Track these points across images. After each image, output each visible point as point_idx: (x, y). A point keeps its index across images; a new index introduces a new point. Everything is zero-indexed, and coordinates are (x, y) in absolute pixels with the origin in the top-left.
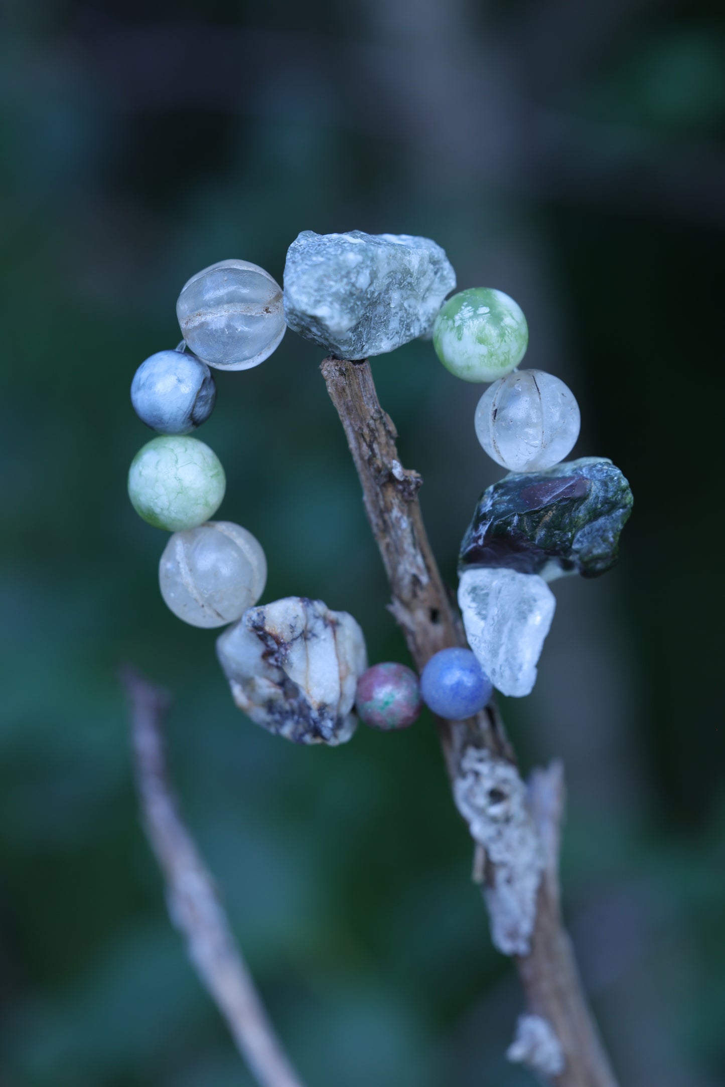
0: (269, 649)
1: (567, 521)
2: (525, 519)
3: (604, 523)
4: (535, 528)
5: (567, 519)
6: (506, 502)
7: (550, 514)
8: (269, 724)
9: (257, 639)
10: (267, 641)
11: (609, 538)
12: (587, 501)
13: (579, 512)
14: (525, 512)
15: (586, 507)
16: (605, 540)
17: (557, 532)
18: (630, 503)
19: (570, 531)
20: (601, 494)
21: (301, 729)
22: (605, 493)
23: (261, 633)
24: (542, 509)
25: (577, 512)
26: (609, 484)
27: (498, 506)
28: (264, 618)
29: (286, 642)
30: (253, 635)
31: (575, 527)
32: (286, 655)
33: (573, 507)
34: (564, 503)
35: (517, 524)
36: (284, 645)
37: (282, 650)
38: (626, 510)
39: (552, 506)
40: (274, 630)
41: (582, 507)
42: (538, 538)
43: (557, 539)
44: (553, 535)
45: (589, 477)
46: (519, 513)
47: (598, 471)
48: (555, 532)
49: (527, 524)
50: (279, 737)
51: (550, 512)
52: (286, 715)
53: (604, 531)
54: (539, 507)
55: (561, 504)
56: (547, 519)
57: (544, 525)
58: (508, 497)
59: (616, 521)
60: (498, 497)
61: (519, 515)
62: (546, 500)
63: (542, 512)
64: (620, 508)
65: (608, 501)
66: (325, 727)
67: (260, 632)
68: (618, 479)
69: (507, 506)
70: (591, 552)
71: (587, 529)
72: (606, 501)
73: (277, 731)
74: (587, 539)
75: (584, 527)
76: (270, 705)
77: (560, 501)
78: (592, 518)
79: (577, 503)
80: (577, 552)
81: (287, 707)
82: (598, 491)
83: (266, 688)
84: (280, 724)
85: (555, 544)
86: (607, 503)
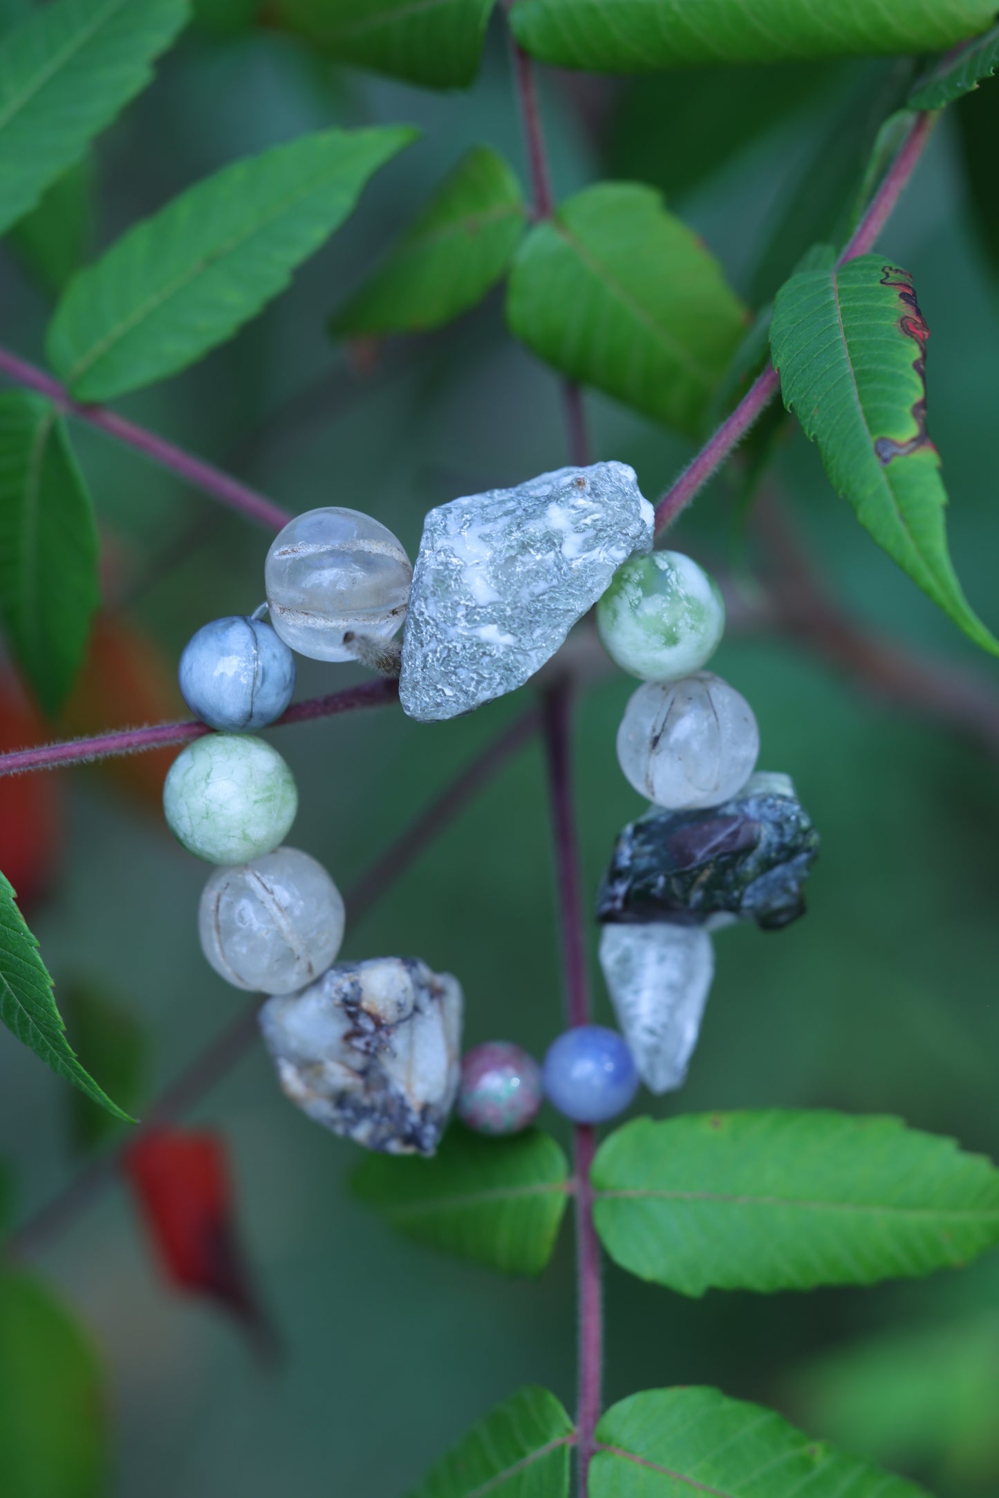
0: (358, 1029)
1: (731, 878)
2: (674, 880)
3: (783, 872)
4: (688, 889)
5: (730, 876)
6: (648, 855)
7: (707, 872)
8: (334, 1122)
9: (344, 1017)
10: (359, 1019)
11: (791, 887)
12: (756, 851)
13: (747, 865)
14: (673, 871)
15: (756, 857)
16: (786, 890)
17: (718, 892)
18: (816, 844)
19: (737, 888)
20: (776, 839)
21: (384, 1133)
22: (780, 838)
23: (352, 1009)
24: (695, 868)
25: (743, 866)
26: (785, 825)
28: (361, 990)
29: (390, 1024)
30: (340, 1012)
31: (742, 883)
32: (387, 1041)
33: (737, 861)
34: (723, 859)
35: (664, 886)
36: (385, 1028)
37: (382, 1034)
38: (810, 855)
39: (708, 862)
40: (375, 1006)
41: (750, 859)
42: (694, 899)
45: (757, 818)
46: (665, 872)
48: (716, 892)
49: (676, 886)
50: (348, 1141)
51: (707, 870)
52: (362, 1112)
53: (784, 881)
54: (691, 865)
55: (719, 860)
56: (703, 878)
57: (700, 885)
58: (651, 847)
59: (798, 868)
60: (638, 844)
61: (666, 875)
62: (700, 854)
63: (695, 872)
64: (802, 853)
65: (785, 847)
69: (650, 861)
70: (769, 906)
71: (760, 881)
72: (782, 847)
73: (347, 1132)
74: (761, 892)
75: (755, 881)
76: (341, 1099)
77: (718, 856)
78: (766, 869)
79: (742, 855)
80: (750, 905)
81: (366, 1101)
82: (770, 836)
83: (339, 1076)
84: (354, 1123)
85: (719, 902)
86: (783, 850)
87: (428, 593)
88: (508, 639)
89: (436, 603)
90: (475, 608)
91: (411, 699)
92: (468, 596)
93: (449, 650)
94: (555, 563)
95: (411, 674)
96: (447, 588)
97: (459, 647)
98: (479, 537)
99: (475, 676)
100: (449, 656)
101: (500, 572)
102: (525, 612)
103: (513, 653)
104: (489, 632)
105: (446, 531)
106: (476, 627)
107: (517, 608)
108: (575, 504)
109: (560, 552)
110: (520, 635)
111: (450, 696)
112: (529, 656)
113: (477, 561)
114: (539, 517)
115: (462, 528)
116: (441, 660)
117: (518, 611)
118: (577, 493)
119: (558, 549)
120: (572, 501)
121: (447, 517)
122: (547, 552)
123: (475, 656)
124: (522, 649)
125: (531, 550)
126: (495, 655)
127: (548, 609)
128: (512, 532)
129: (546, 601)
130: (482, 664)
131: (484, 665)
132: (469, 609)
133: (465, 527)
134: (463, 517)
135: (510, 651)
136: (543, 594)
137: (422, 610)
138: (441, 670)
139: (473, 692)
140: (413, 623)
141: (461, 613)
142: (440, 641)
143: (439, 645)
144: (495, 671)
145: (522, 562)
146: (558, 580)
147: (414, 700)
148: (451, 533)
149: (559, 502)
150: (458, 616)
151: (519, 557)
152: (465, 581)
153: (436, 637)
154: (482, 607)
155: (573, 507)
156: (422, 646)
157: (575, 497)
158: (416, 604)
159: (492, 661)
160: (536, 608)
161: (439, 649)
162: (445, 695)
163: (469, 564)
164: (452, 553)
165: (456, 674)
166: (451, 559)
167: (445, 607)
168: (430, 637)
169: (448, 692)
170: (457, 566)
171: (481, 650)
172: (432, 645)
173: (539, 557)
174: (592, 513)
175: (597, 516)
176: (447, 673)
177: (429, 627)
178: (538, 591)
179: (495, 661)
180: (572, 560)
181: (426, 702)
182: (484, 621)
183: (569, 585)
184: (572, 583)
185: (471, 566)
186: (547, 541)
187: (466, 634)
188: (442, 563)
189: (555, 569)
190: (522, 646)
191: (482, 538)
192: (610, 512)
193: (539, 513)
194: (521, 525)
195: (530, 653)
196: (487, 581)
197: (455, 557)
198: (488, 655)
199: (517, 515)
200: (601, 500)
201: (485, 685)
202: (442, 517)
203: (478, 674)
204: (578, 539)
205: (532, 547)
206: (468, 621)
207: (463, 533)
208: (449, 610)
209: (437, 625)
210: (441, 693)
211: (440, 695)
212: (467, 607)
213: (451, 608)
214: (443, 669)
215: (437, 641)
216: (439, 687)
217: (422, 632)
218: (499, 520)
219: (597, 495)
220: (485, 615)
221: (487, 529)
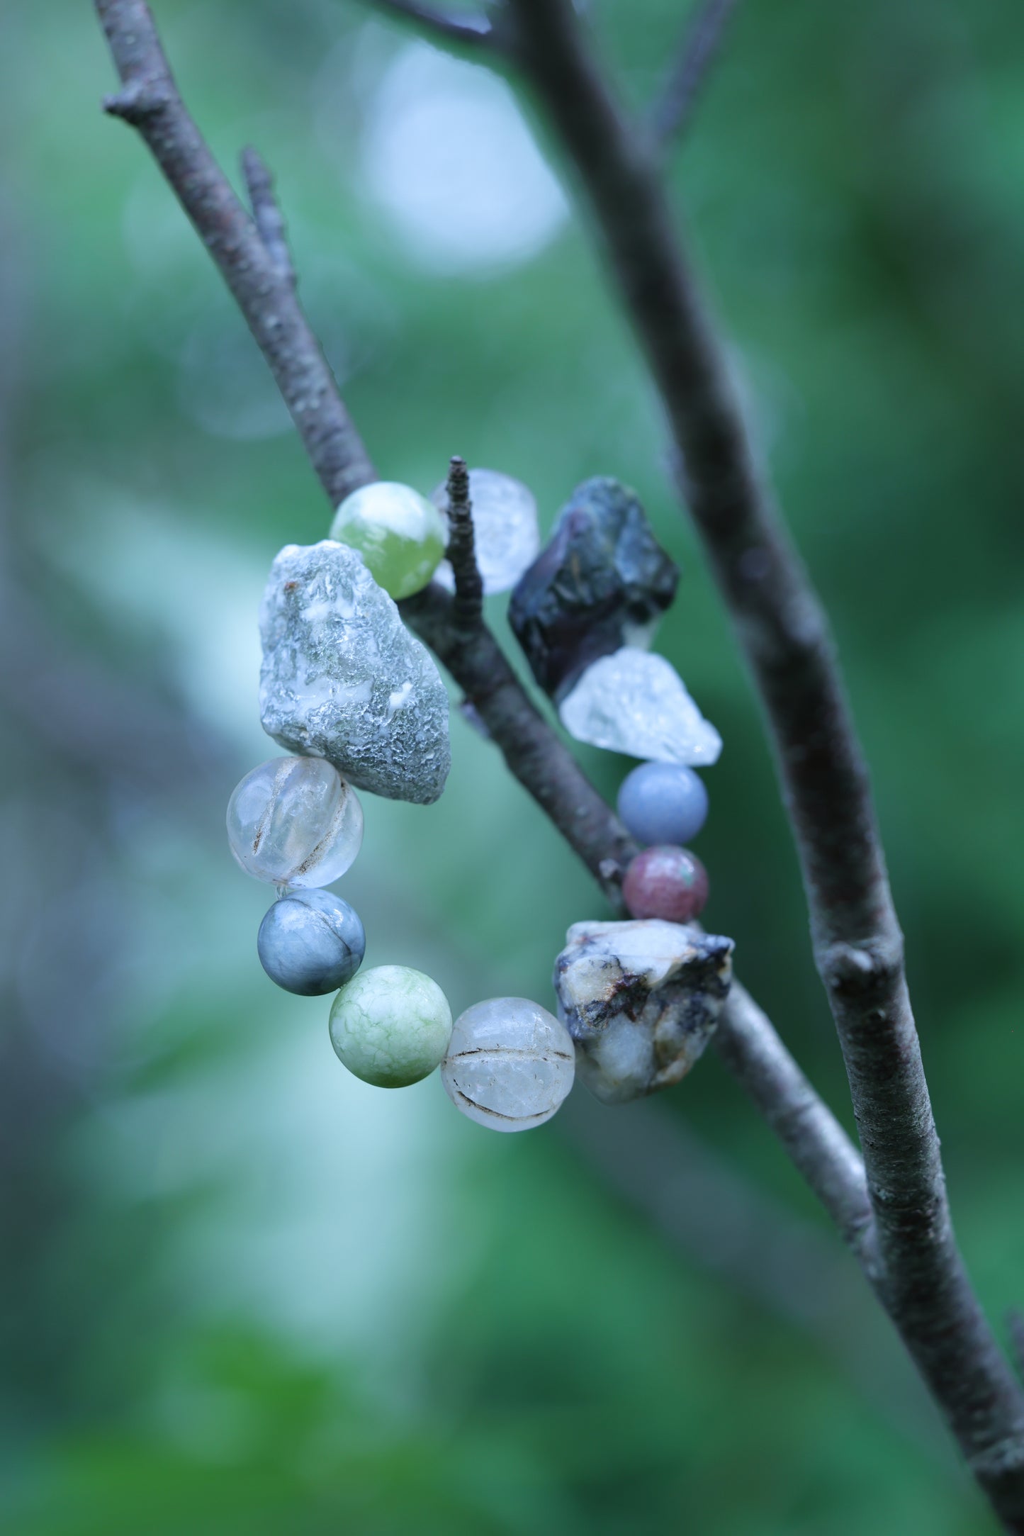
1: (595, 556)
3: (631, 534)
4: (574, 588)
11: (647, 545)
12: (595, 526)
13: (598, 540)
15: (600, 531)
16: (646, 551)
17: (596, 574)
20: (601, 508)
22: (604, 506)
24: (564, 565)
25: (596, 542)
26: (599, 495)
29: (622, 976)
31: (607, 557)
33: (588, 540)
34: (577, 543)
35: (557, 599)
37: (630, 984)
41: (597, 534)
43: (603, 583)
46: (548, 588)
51: (573, 561)
56: (576, 569)
57: (580, 577)
59: (638, 523)
62: (560, 555)
63: (566, 568)
64: (630, 509)
68: (603, 485)
70: (647, 575)
71: (620, 552)
72: (612, 511)
75: (616, 552)
77: (572, 544)
78: (616, 538)
79: (588, 534)
82: (596, 510)
86: (615, 513)
87: (344, 739)
89: (355, 735)
90: (370, 705)
91: (422, 792)
92: (359, 707)
93: (397, 739)
94: (353, 628)
95: (404, 781)
96: (347, 721)
97: (398, 730)
98: (307, 684)
99: (427, 727)
100: (402, 742)
101: (348, 674)
102: (388, 666)
103: (418, 688)
104: (396, 701)
105: (290, 712)
106: (387, 710)
107: (383, 671)
108: (311, 593)
109: (346, 620)
110: (406, 678)
111: (435, 756)
112: (425, 677)
113: (331, 691)
114: (310, 627)
115: (292, 699)
116: (403, 750)
117: (385, 670)
118: (300, 590)
119: (343, 622)
120: (306, 596)
121: (277, 710)
122: (344, 630)
123: (411, 720)
124: (418, 680)
125: (338, 642)
126: (416, 703)
127: (392, 647)
128: (316, 653)
129: (384, 646)
130: (419, 717)
131: (420, 715)
132: (370, 710)
133: (292, 696)
134: (281, 697)
135: (416, 690)
136: (378, 645)
137: (356, 750)
138: (411, 754)
139: (439, 734)
140: (363, 763)
141: (371, 718)
142: (388, 744)
143: (390, 748)
144: (428, 708)
145: (346, 652)
146: (370, 630)
147: (424, 789)
148: (294, 708)
149: (303, 608)
150: (373, 721)
152: (345, 705)
153: (383, 747)
154: (372, 700)
155: (312, 596)
156: (386, 762)
157: (303, 593)
158: (350, 753)
159: (420, 708)
160: (388, 656)
161: (394, 749)
162: (432, 760)
163: (331, 697)
164: (314, 710)
165: (419, 743)
166: (321, 711)
167: (362, 729)
168: (381, 752)
169: (431, 756)
170: (329, 708)
171: (409, 713)
172: (388, 753)
173: (346, 638)
174: (324, 582)
175: (328, 579)
176: (415, 750)
177: (372, 750)
178: (374, 649)
180: (356, 614)
181: (431, 780)
182: (385, 701)
183: (377, 624)
184: (376, 620)
185: (334, 696)
186: (334, 627)
187: (390, 720)
188: (323, 720)
189: (360, 629)
190: (416, 679)
191: (311, 681)
192: (328, 567)
193: (306, 627)
194: (313, 644)
195: (424, 675)
196: (352, 686)
197: (320, 708)
198: (414, 708)
199: (300, 648)
200: (315, 570)
201: (437, 721)
202: (275, 714)
203: (426, 723)
204: (341, 602)
205: (335, 640)
206: (380, 714)
207: (298, 699)
208: (365, 727)
209: (373, 742)
210: (429, 763)
211: (431, 764)
212: (367, 711)
213: (364, 725)
214: (411, 752)
215: (386, 747)
216: (423, 762)
217: (374, 758)
218: (298, 665)
219: (310, 573)
220: (380, 698)
221: (301, 676)
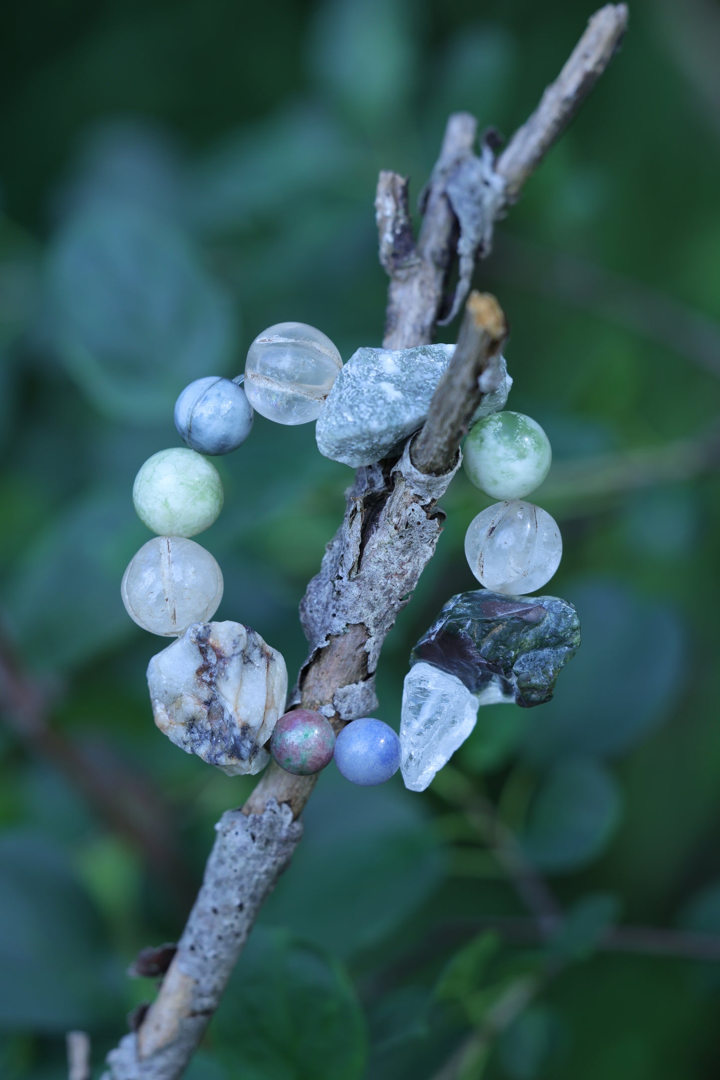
0: (206, 663)
1: (514, 640)
2: (477, 625)
3: (549, 656)
4: (484, 636)
5: (514, 638)
6: (466, 608)
7: (501, 627)
8: (185, 743)
9: (198, 652)
10: (207, 656)
11: (549, 671)
12: (537, 628)
13: (528, 635)
14: (478, 619)
15: (535, 633)
17: (502, 647)
18: (576, 643)
19: (515, 650)
21: (218, 750)
22: (556, 626)
24: (494, 621)
25: (525, 634)
26: (563, 619)
27: (457, 609)
28: (210, 632)
29: (226, 656)
30: (195, 648)
31: (520, 648)
32: (223, 669)
33: (523, 628)
35: (469, 628)
36: (223, 659)
37: (221, 664)
38: (571, 649)
39: (503, 620)
40: (218, 644)
41: (531, 632)
42: (484, 647)
43: (500, 654)
44: (497, 649)
45: (546, 608)
46: (473, 618)
47: (556, 606)
48: (500, 647)
49: (477, 630)
51: (500, 626)
52: (205, 735)
53: (546, 663)
54: (492, 618)
55: (512, 621)
56: (496, 631)
57: (492, 636)
58: (469, 604)
59: (559, 656)
60: (461, 602)
61: (473, 620)
62: (501, 614)
63: (493, 623)
64: (566, 645)
65: (557, 635)
66: (244, 746)
67: (203, 644)
68: (571, 618)
69: (466, 611)
70: (530, 681)
71: (531, 654)
73: (193, 750)
74: (529, 665)
75: (528, 652)
76: (191, 724)
77: (513, 618)
78: (538, 646)
79: (527, 626)
80: (517, 675)
81: (208, 727)
82: (550, 622)
83: (192, 706)
84: (198, 743)
85: (497, 660)
86: (555, 636)
88: (398, 395)
89: (358, 366)
90: (383, 374)
92: (380, 367)
93: (359, 391)
94: (442, 368)
96: (367, 360)
97: (365, 390)
99: (371, 410)
100: (357, 396)
101: (405, 358)
102: (414, 384)
103: (400, 403)
104: (387, 387)
106: (380, 383)
107: (410, 380)
110: (407, 395)
111: (350, 422)
112: (410, 409)
116: (352, 398)
117: (410, 382)
122: (438, 361)
123: (374, 398)
125: (429, 356)
126: (387, 400)
127: (430, 389)
130: (377, 404)
131: (379, 404)
132: (379, 373)
135: (398, 402)
136: (430, 380)
137: (348, 369)
138: (349, 404)
139: (366, 420)
140: (339, 378)
141: (373, 374)
142: (353, 387)
143: (352, 389)
144: (385, 410)
145: (421, 359)
146: (441, 378)
150: (370, 375)
151: (420, 355)
152: (380, 359)
153: (352, 385)
154: (387, 374)
156: (341, 390)
160: (422, 386)
161: (351, 391)
169: (350, 418)
171: (379, 395)
176: (353, 406)
179: (386, 403)
182: (386, 381)
187: (372, 385)
190: (407, 402)
195: (411, 407)
198: (383, 399)
203: (373, 409)
205: (430, 354)
206: (376, 379)
208: (366, 371)
209: (355, 378)
210: (345, 419)
214: (351, 403)
216: (345, 415)
217: (344, 381)
220: (388, 378)
